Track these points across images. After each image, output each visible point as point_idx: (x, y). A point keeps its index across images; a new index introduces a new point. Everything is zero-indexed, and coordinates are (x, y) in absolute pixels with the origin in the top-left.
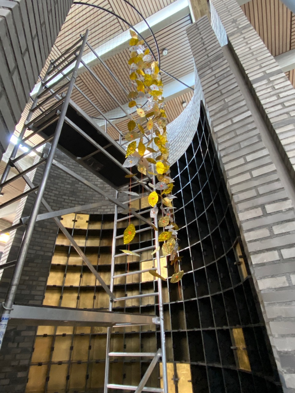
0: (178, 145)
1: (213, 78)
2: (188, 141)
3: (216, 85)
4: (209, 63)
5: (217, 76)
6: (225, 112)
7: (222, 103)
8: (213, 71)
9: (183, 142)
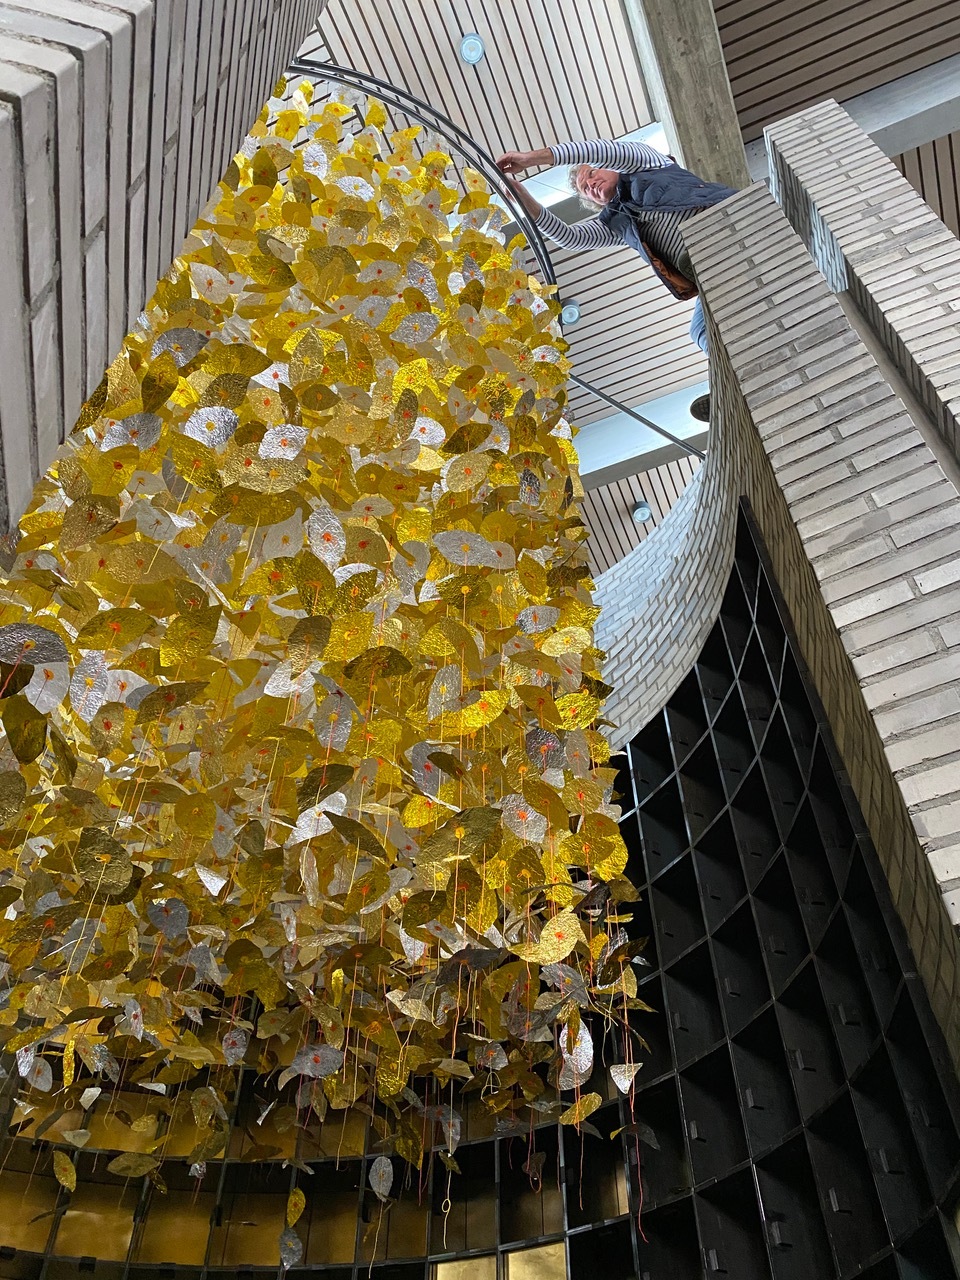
0: (627, 677)
1: (812, 407)
2: (676, 662)
3: (827, 438)
4: (787, 352)
5: (825, 401)
6: (877, 546)
7: (861, 507)
8: (806, 382)
9: (652, 665)
